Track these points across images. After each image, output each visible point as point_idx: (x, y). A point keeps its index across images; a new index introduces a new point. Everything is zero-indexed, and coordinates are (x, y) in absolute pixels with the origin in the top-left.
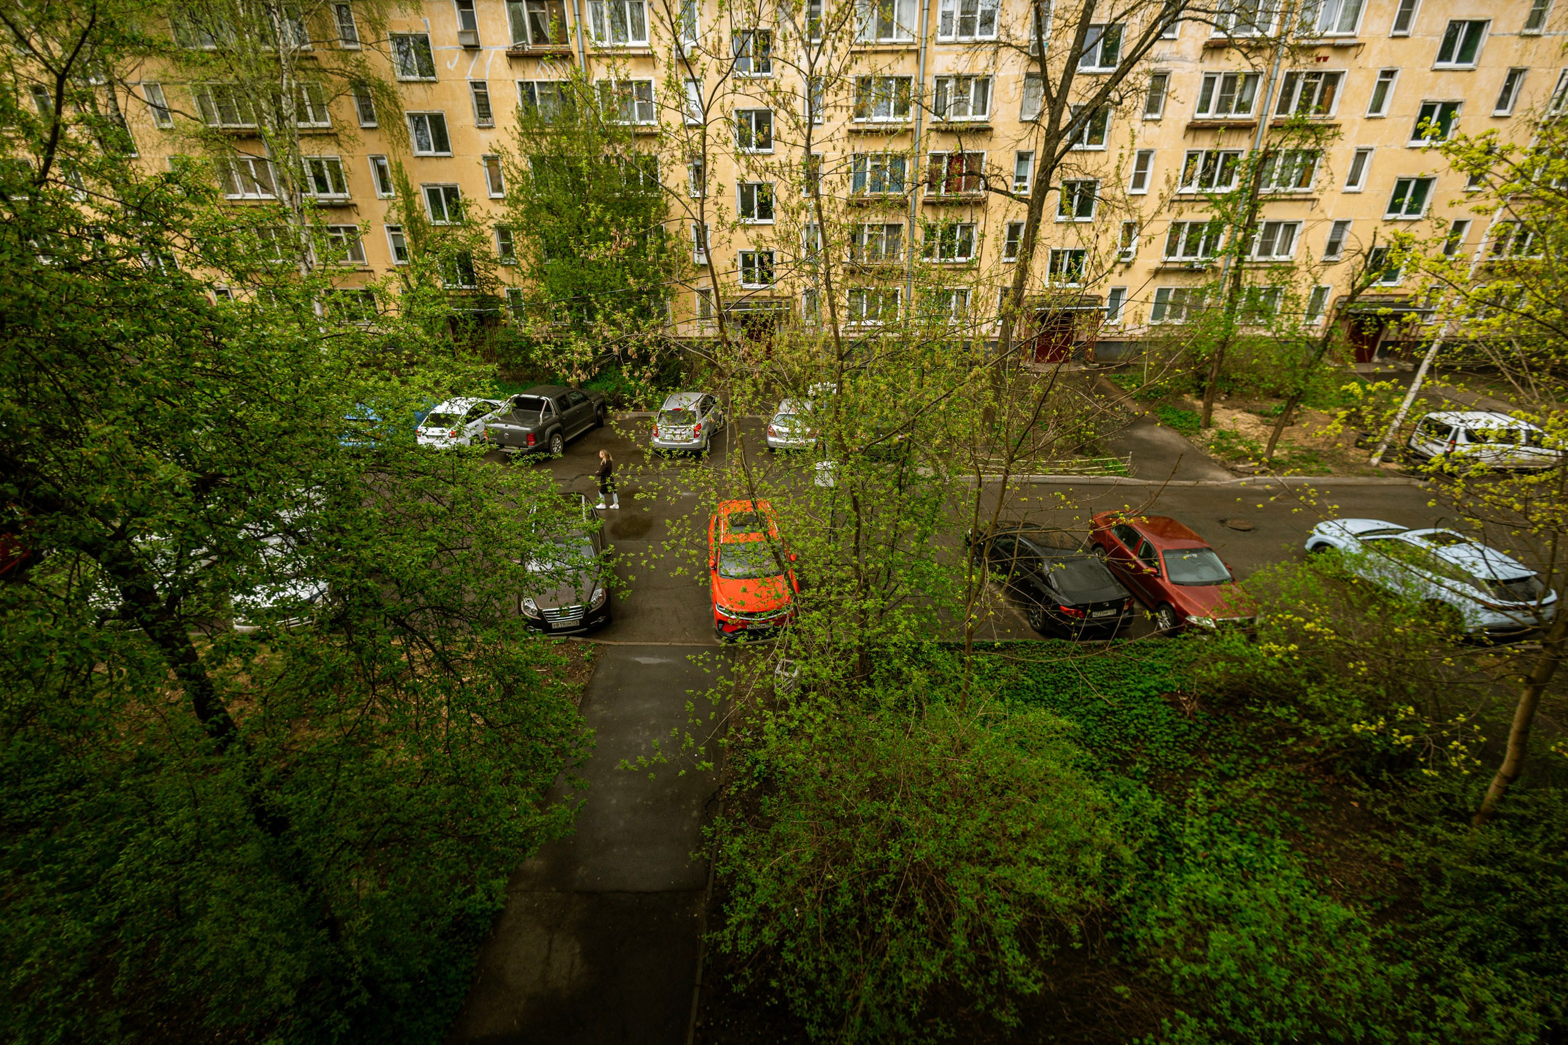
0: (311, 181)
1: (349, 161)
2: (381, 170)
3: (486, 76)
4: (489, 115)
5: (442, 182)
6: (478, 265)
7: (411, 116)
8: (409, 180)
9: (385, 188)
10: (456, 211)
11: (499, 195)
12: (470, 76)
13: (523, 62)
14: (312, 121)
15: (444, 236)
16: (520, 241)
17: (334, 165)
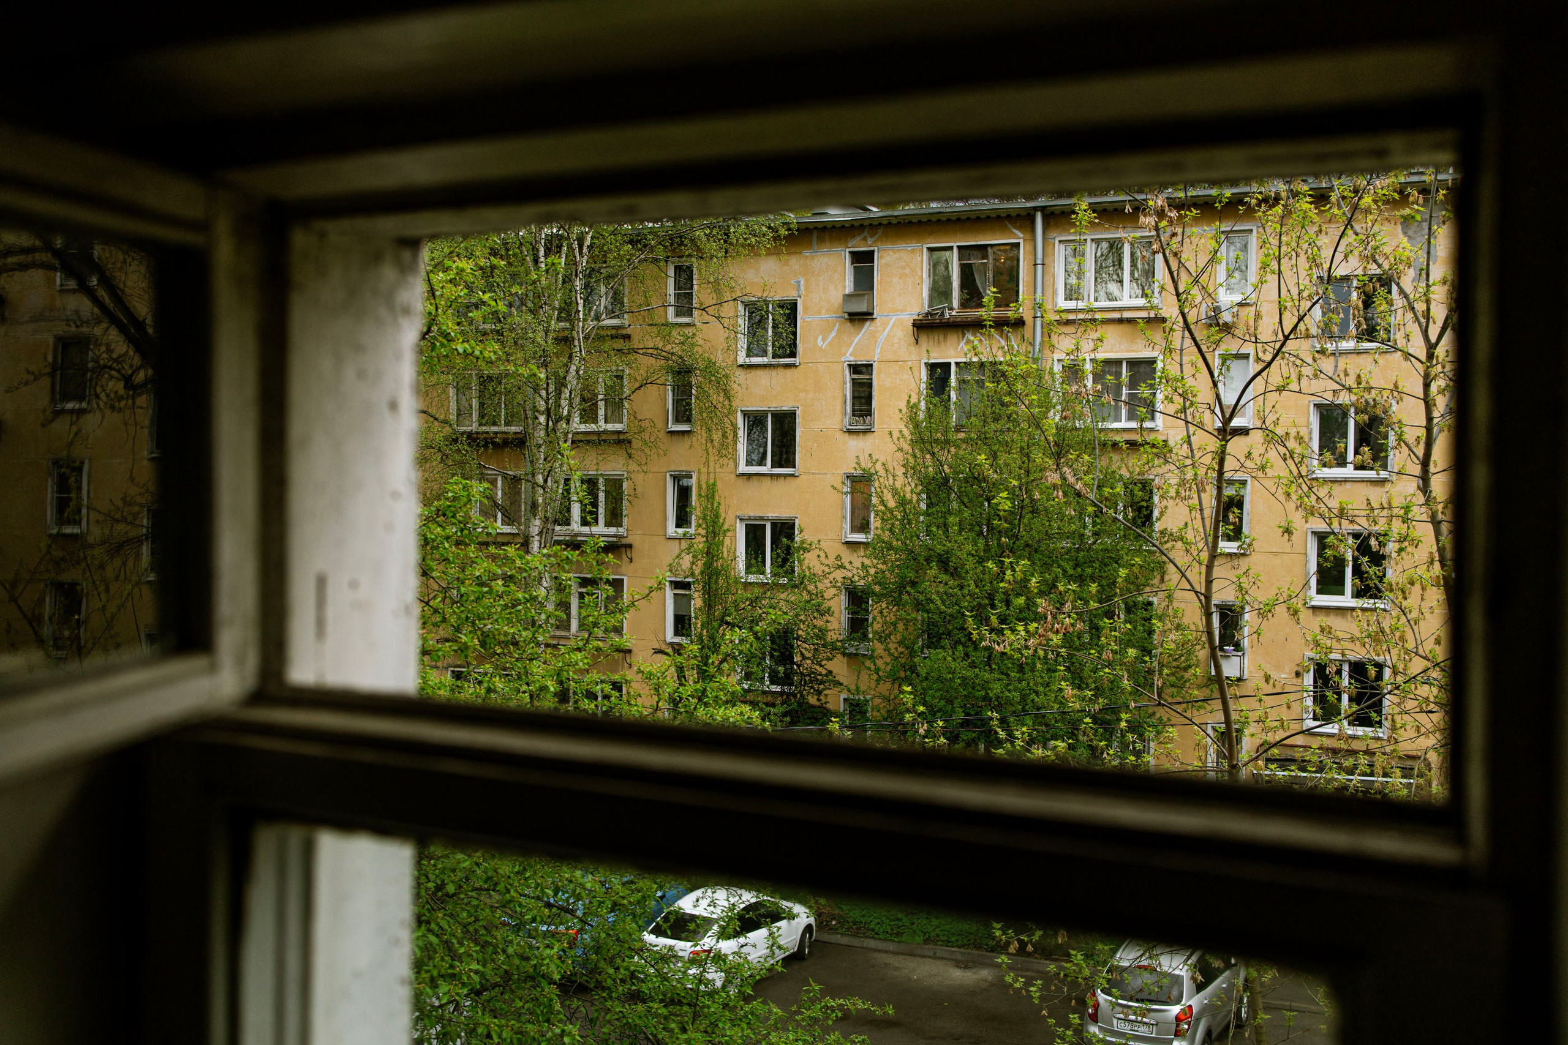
0: (576, 511)
1: (639, 478)
2: (683, 494)
3: (874, 356)
4: (869, 413)
5: (771, 515)
6: (802, 652)
7: (745, 414)
8: (722, 511)
9: (682, 520)
10: (785, 558)
11: (860, 537)
12: (851, 355)
13: (938, 336)
14: (601, 423)
15: (754, 602)
16: (878, 614)
17: (615, 486)
